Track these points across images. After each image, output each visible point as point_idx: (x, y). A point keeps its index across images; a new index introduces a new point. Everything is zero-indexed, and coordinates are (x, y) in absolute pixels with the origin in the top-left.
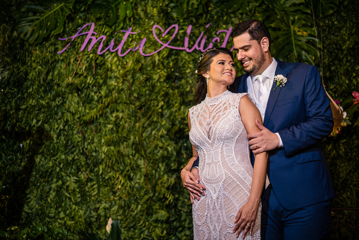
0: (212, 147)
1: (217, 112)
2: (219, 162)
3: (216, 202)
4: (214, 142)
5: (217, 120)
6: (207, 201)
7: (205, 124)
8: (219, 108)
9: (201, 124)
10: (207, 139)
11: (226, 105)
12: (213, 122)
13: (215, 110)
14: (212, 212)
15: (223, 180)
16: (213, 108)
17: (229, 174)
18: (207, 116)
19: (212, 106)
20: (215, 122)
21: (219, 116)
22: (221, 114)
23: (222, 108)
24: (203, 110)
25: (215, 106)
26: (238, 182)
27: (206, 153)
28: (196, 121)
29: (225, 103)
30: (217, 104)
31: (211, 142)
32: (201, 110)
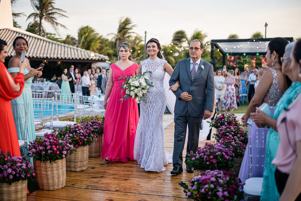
1: (154, 67)
3: (151, 100)
5: (155, 70)
6: (147, 99)
12: (153, 71)
13: (153, 66)
14: (149, 103)
15: (155, 92)
16: (153, 64)
17: (157, 90)
18: (150, 68)
20: (154, 71)
22: (156, 68)
23: (157, 65)
28: (145, 69)
29: (157, 63)
30: (154, 63)
31: (151, 78)
32: (147, 64)
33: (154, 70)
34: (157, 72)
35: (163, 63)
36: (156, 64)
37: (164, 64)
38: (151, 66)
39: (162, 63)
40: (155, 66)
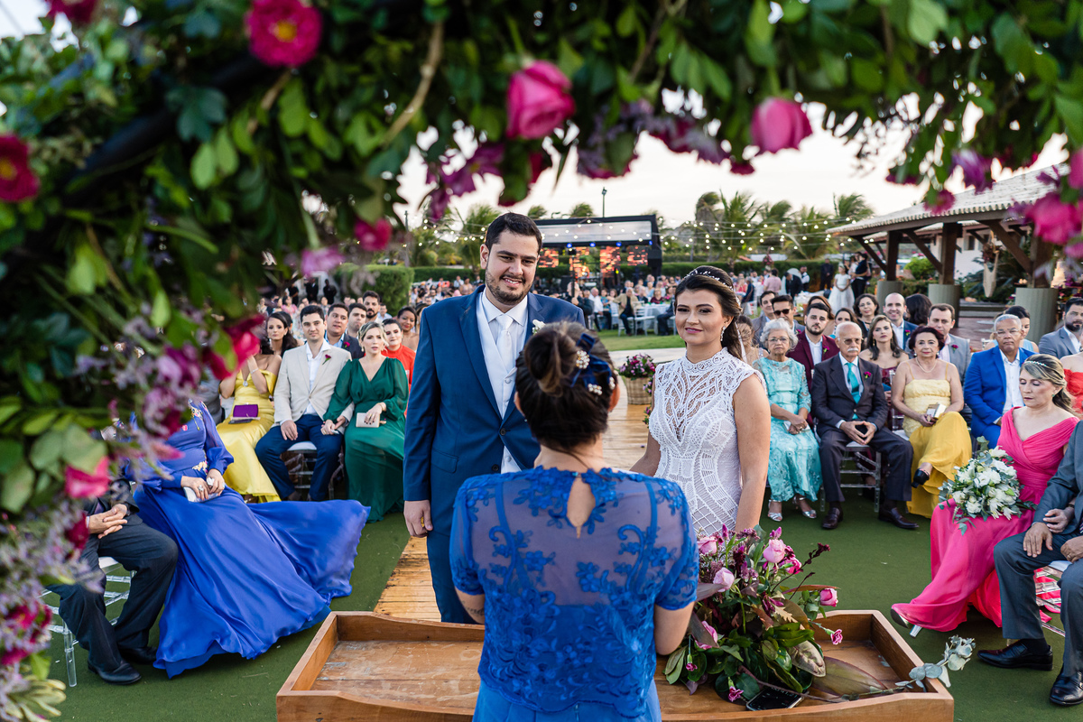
0: (682, 452)
1: (698, 393)
2: (690, 480)
4: (684, 446)
5: (695, 411)
7: (675, 411)
8: (702, 387)
9: (669, 411)
10: (676, 438)
11: (714, 384)
12: (688, 411)
13: (694, 390)
17: (704, 502)
18: (681, 397)
19: (693, 378)
20: (691, 415)
21: (699, 403)
22: (703, 399)
23: (709, 387)
24: (677, 381)
25: (697, 380)
26: (718, 518)
27: (672, 458)
28: (664, 398)
29: (711, 376)
30: (701, 375)
31: (680, 444)
32: (675, 380)
33: (691, 410)
34: (702, 418)
35: (735, 380)
36: (707, 380)
37: (737, 384)
38: (684, 390)
39: (730, 380)
40: (701, 391)
